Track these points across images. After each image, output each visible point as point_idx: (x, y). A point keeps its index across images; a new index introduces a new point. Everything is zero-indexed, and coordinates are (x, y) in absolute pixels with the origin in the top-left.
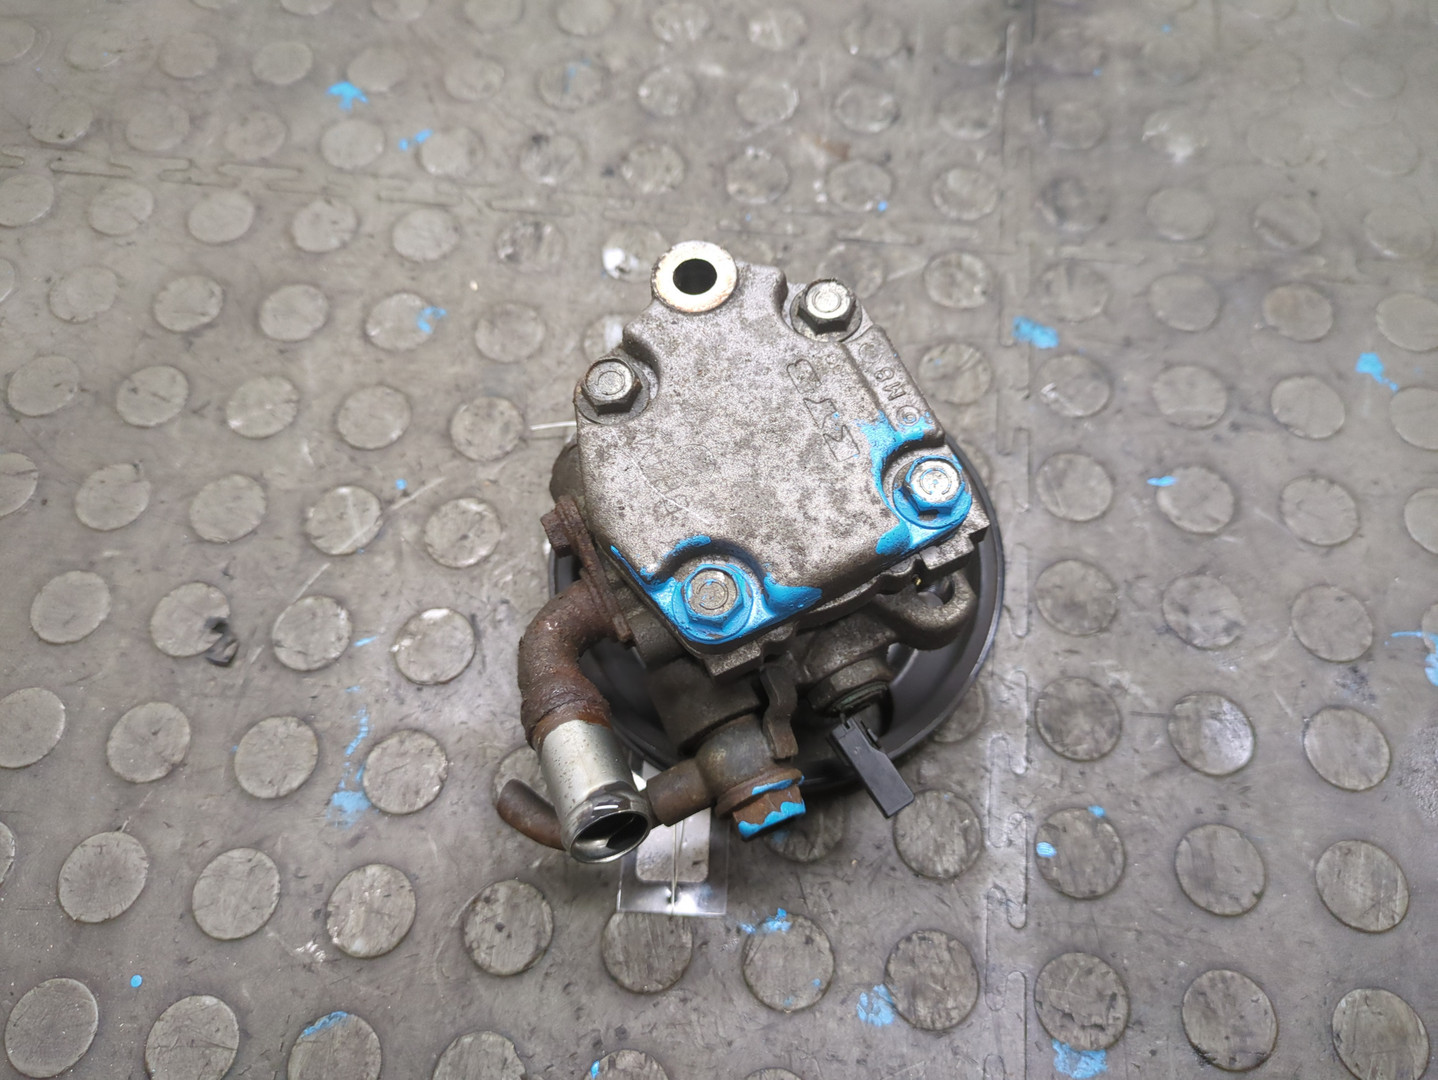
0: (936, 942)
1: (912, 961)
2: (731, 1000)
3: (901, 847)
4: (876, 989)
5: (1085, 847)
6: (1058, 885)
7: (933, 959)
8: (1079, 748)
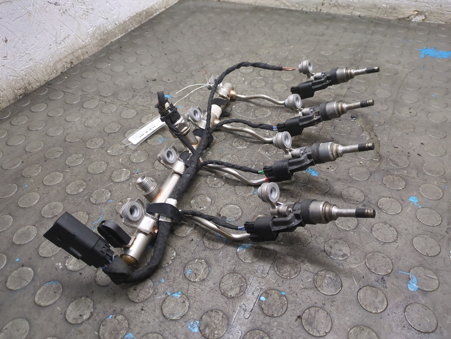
0: (220, 314)
1: (210, 317)
2: (155, 311)
3: (221, 286)
4: (196, 321)
5: (275, 302)
6: (263, 310)
7: (216, 318)
8: (284, 274)
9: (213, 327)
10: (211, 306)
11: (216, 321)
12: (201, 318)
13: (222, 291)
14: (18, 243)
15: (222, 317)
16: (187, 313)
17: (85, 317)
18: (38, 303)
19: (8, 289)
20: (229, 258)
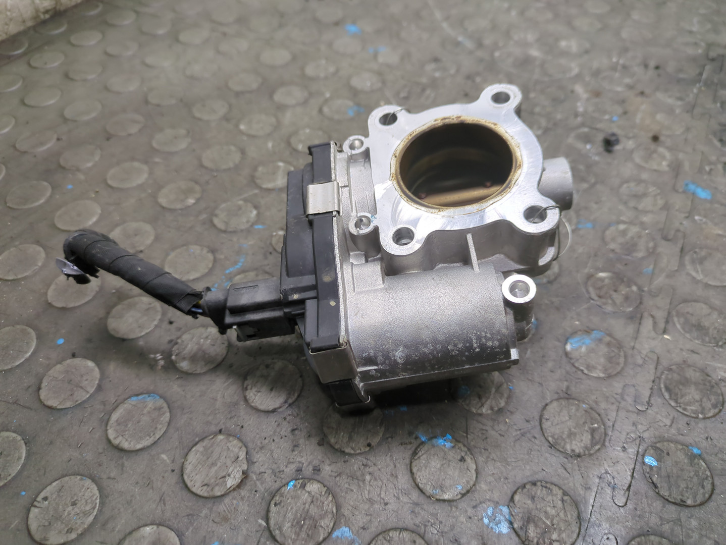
0: (554, 492)
1: (533, 498)
2: (396, 477)
3: (544, 426)
4: (501, 507)
5: (682, 470)
6: (656, 487)
7: (549, 502)
8: (688, 408)
9: (544, 523)
10: (528, 473)
11: (548, 509)
12: (512, 499)
13: (550, 439)
14: (59, 305)
15: (563, 501)
16: (474, 485)
17: (231, 482)
18: (116, 442)
19: (44, 405)
20: (550, 365)
